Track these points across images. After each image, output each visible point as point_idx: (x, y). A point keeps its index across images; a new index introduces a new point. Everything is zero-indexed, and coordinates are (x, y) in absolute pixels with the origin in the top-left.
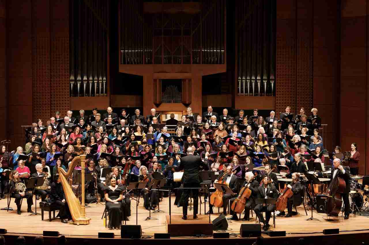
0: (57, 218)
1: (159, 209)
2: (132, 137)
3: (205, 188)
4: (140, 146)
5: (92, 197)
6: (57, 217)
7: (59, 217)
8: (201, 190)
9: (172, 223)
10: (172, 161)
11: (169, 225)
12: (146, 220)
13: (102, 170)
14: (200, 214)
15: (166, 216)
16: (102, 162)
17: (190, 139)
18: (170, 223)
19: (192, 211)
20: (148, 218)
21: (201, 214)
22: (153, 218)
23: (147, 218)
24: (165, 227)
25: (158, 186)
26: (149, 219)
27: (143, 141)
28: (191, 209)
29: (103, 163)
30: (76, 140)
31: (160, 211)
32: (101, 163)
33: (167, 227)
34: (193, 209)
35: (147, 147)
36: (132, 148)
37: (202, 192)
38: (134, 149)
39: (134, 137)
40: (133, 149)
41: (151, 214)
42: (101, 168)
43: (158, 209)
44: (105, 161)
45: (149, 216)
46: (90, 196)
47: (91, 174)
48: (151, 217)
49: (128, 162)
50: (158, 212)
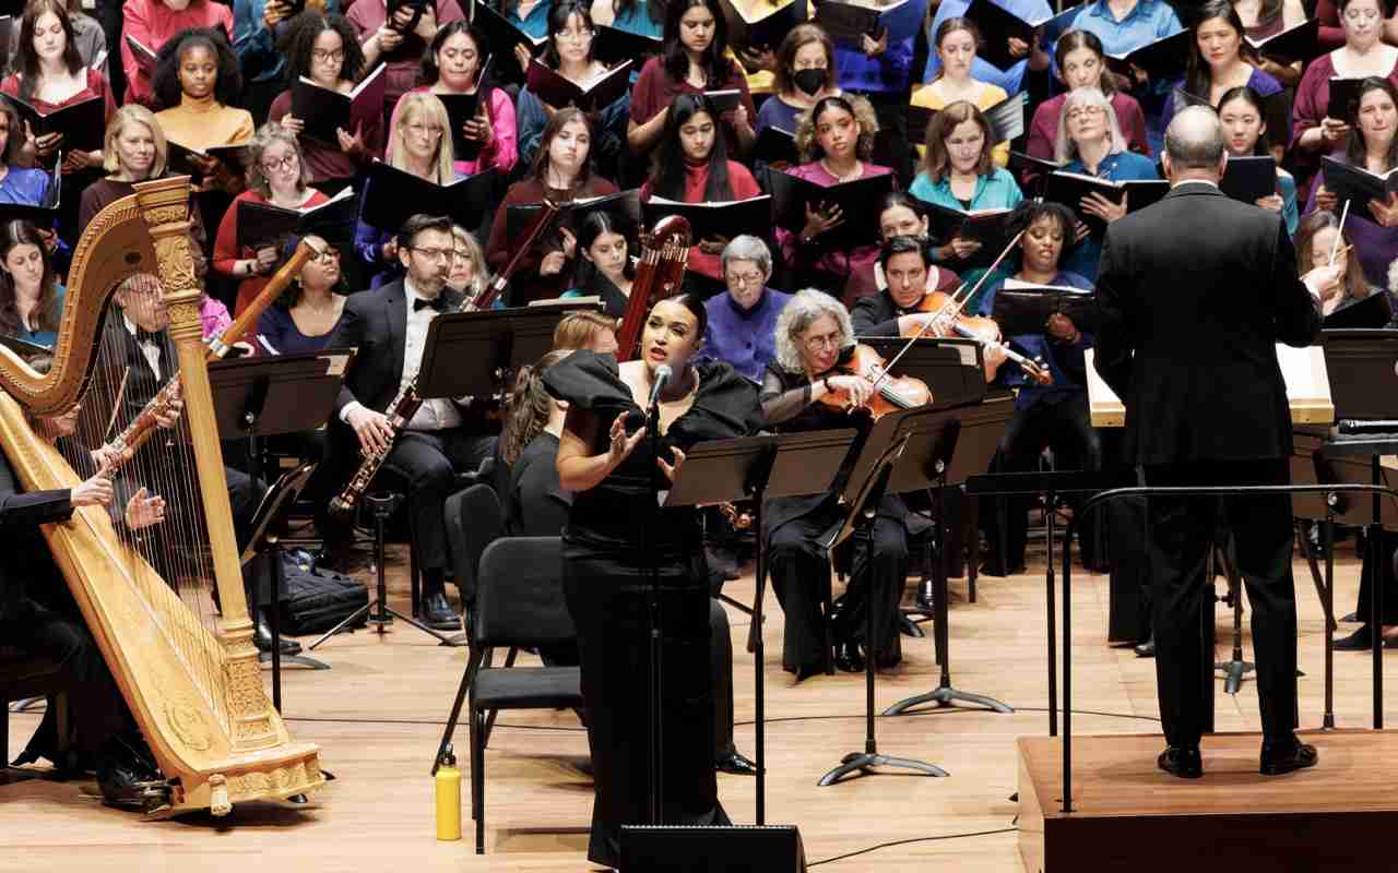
0: (27, 765)
1: (945, 682)
2: (693, 25)
3: (1376, 481)
4: (768, 102)
5: (329, 575)
6: (23, 758)
7: (43, 763)
8: (1333, 500)
9: (1081, 810)
10: (1048, 239)
11: (1052, 827)
12: (835, 781)
13: (418, 329)
14: (1329, 721)
15: (1024, 745)
16: (434, 252)
17: (1221, 34)
18: (1067, 809)
19: (1249, 696)
20: (857, 767)
21: (1338, 724)
22: (900, 761)
23: (847, 761)
24: (1012, 839)
25: (940, 468)
26: (866, 773)
27: (798, 67)
28: (1237, 682)
29: (443, 261)
30: (171, 54)
31: (962, 696)
32: (428, 266)
33: (1038, 843)
34: (1253, 673)
35: (833, 112)
36: (692, 131)
37: (1338, 519)
38: (707, 138)
39: (706, 24)
40: (698, 137)
41: (878, 724)
42: (419, 305)
43: (937, 679)
44: (460, 247)
45: (862, 749)
46: (313, 571)
47: (327, 363)
48: (880, 750)
49: (652, 257)
50: (944, 704)
